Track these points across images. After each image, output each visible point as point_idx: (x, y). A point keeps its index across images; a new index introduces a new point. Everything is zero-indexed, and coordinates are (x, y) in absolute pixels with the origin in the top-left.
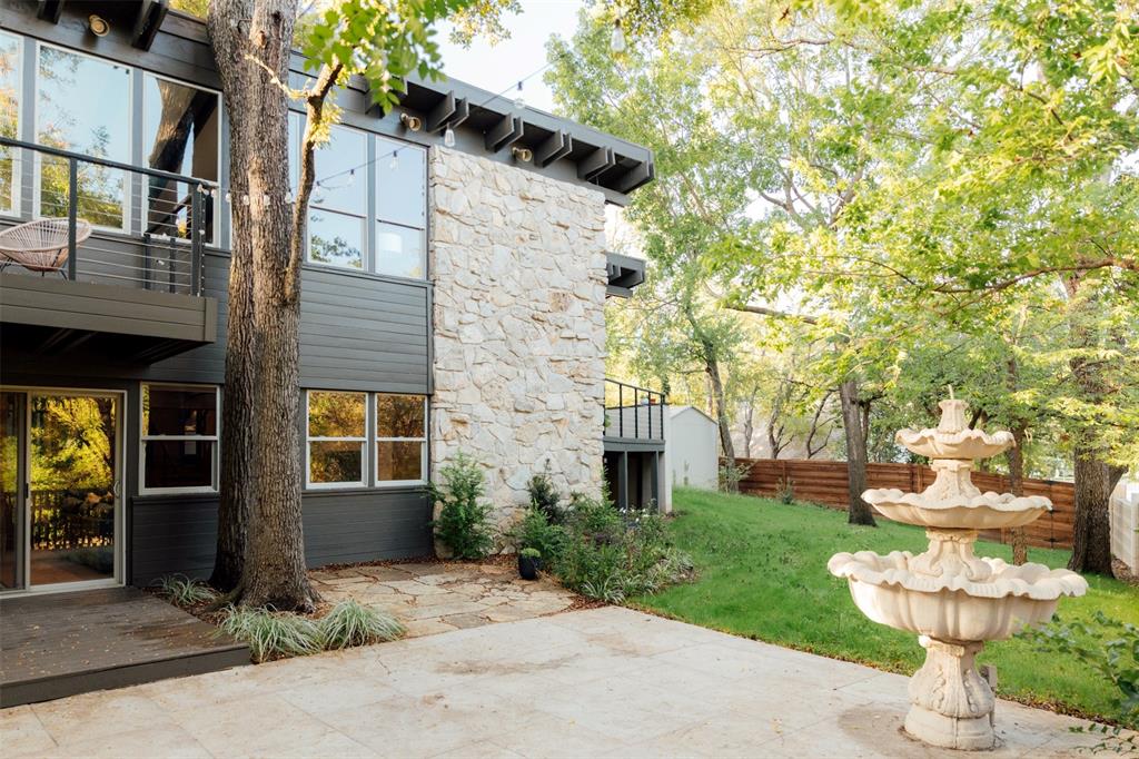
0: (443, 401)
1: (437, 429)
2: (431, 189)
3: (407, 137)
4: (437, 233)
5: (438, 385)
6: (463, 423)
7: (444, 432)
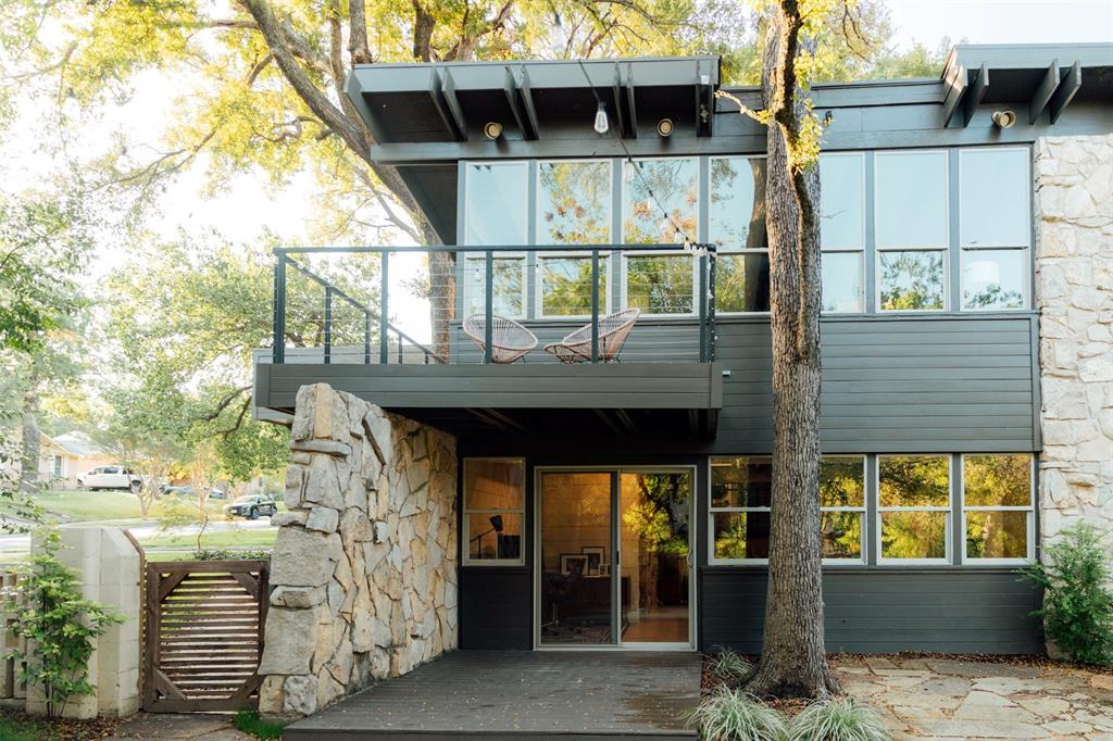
0: (1054, 459)
1: (1047, 494)
2: (1036, 195)
3: (1003, 139)
4: (1043, 248)
5: (1046, 439)
6: (1087, 486)
7: (1056, 499)
